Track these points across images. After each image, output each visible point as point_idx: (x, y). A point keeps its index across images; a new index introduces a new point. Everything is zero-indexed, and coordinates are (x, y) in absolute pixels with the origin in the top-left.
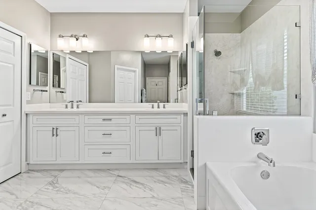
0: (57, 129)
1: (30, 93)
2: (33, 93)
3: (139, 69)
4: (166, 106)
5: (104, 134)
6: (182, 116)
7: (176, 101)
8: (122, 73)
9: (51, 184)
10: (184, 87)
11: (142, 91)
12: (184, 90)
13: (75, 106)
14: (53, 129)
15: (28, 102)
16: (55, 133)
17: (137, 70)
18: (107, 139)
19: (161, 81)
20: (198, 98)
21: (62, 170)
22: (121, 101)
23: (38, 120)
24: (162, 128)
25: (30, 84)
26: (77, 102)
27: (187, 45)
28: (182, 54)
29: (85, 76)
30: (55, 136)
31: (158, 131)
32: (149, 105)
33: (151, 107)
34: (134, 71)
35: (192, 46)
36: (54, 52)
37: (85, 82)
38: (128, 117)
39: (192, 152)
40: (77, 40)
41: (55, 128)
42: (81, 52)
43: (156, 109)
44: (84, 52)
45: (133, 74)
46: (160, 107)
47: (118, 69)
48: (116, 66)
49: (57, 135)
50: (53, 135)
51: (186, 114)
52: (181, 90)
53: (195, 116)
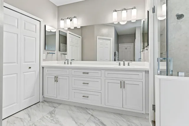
0: (57, 77)
1: (45, 55)
2: (47, 55)
3: (113, 38)
4: (130, 64)
5: (84, 83)
6: (144, 73)
7: (140, 60)
8: (101, 41)
9: (51, 113)
10: (145, 48)
11: (115, 53)
12: (146, 51)
13: (69, 63)
14: (55, 77)
15: (44, 60)
16: (56, 80)
17: (112, 39)
18: (85, 87)
19: (129, 46)
20: (159, 57)
21: (60, 104)
22: (101, 60)
23: (48, 71)
24: (126, 82)
25: (45, 49)
26: (71, 60)
27: (148, 12)
28: (144, 21)
29: (79, 44)
30: (56, 82)
31: (123, 85)
32: (117, 63)
33: (118, 64)
34: (110, 40)
35: (154, 12)
36: (59, 30)
37: (79, 48)
38: (100, 72)
39: (154, 106)
40: (71, 20)
41: (56, 76)
42: (73, 28)
43: (122, 66)
44: (75, 28)
45: (109, 41)
46: (125, 64)
47: (99, 38)
48: (98, 37)
49: (57, 81)
50: (55, 81)
51: (147, 72)
52: (143, 51)
53: (156, 76)
